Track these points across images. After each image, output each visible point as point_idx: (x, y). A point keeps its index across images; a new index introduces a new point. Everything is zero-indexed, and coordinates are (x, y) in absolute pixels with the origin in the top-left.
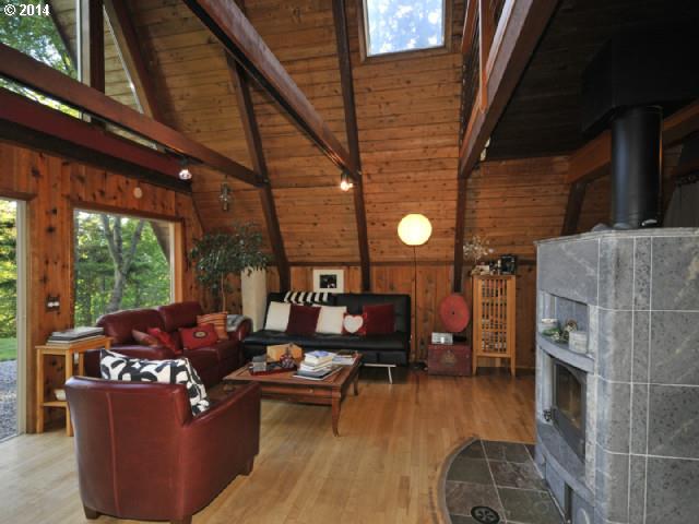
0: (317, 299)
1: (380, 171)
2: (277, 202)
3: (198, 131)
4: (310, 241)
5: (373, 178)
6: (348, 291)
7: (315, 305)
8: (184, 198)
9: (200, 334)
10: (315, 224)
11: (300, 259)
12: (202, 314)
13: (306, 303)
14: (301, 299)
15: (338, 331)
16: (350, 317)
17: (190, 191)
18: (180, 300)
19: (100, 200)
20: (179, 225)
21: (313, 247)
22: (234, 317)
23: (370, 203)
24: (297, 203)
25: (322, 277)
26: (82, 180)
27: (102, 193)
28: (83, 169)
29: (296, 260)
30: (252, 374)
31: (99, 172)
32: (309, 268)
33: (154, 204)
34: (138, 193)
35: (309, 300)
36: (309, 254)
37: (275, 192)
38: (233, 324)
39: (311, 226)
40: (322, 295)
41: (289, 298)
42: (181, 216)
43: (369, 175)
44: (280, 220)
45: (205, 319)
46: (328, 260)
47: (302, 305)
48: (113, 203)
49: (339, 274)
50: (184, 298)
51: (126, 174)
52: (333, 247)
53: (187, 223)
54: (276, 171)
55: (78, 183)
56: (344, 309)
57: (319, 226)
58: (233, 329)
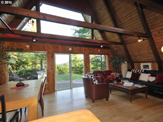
0: (140, 71)
1: (159, 33)
2: (128, 48)
3: (110, 37)
4: (138, 56)
5: (156, 35)
6: (153, 70)
7: (140, 73)
8: (109, 50)
9: (110, 76)
10: (139, 51)
11: (136, 61)
12: (112, 73)
13: (137, 72)
14: (136, 71)
15: (147, 80)
16: (151, 77)
17: (110, 48)
18: (108, 70)
19: (93, 53)
20: (108, 55)
21: (140, 57)
22: (118, 74)
23: (157, 43)
24: (133, 47)
25: (144, 66)
26: (91, 50)
27: (93, 52)
28: (91, 48)
29: (135, 61)
30: (114, 84)
31: (93, 48)
32: (139, 63)
33: (102, 52)
34: (99, 51)
35: (138, 71)
36: (139, 60)
37: (127, 45)
38: (117, 75)
39: (138, 52)
40: (142, 70)
41: (132, 71)
42: (108, 53)
43: (155, 35)
44: (129, 52)
45: (112, 74)
46: (146, 61)
47: (136, 72)
48: (95, 53)
49: (150, 65)
50: (109, 69)
51: (97, 48)
52: (146, 57)
53: (109, 55)
54: (126, 41)
55: (90, 51)
56: (150, 75)
57: (140, 52)
58: (117, 76)
